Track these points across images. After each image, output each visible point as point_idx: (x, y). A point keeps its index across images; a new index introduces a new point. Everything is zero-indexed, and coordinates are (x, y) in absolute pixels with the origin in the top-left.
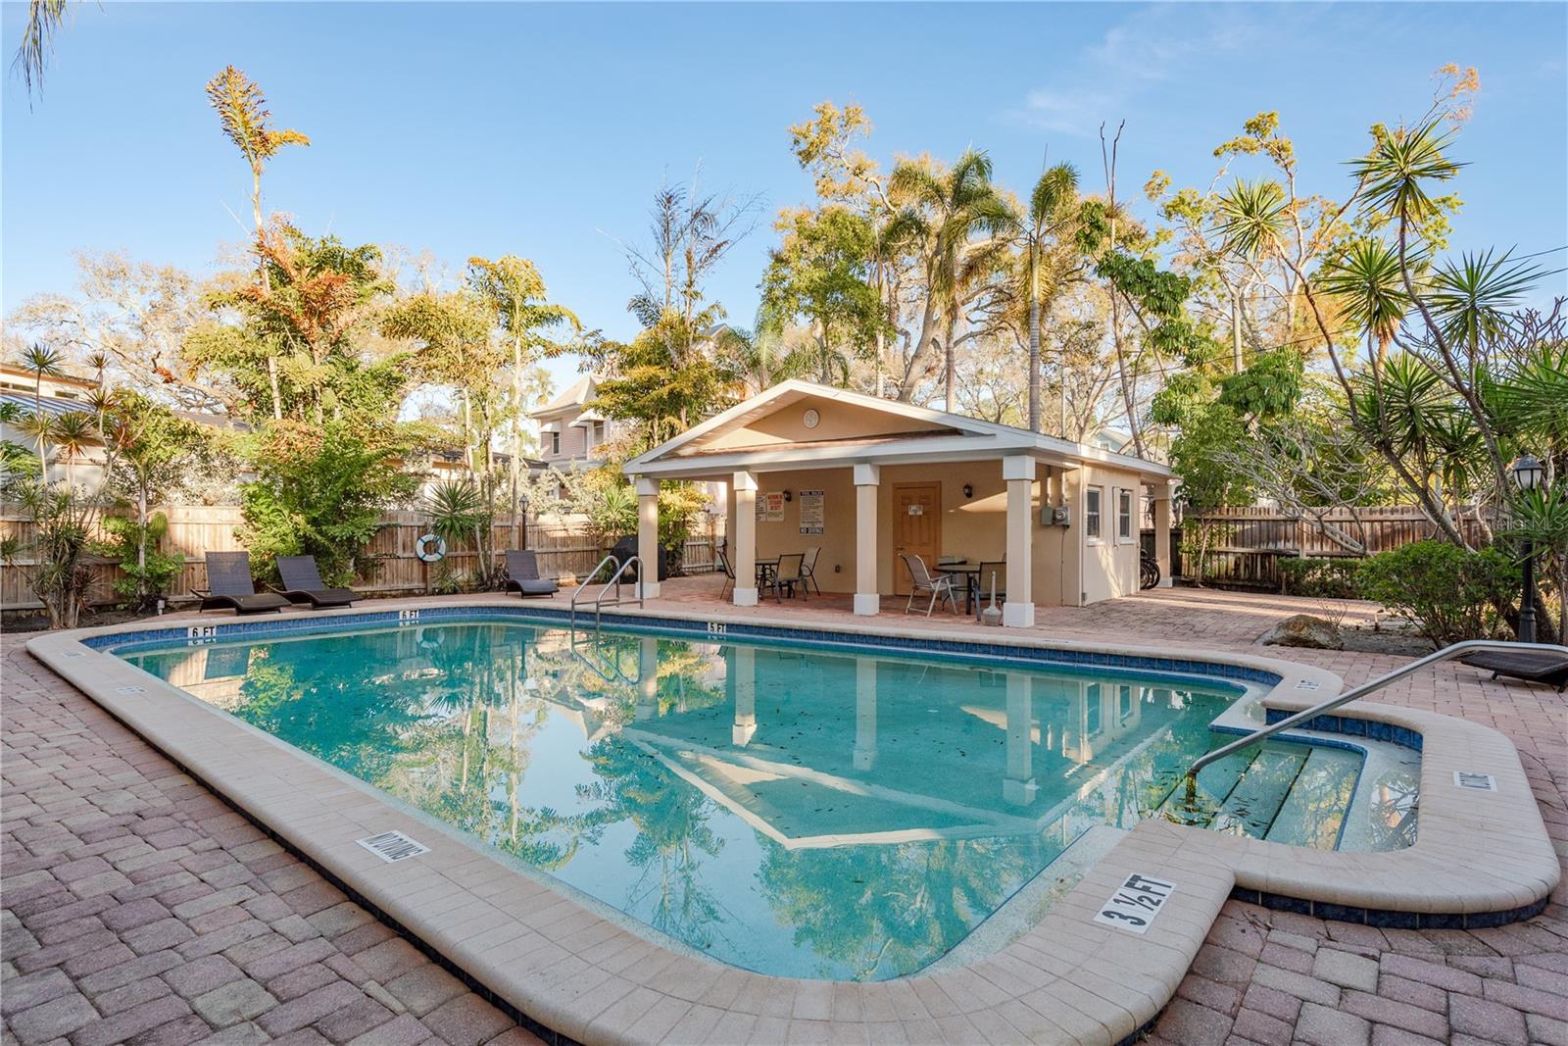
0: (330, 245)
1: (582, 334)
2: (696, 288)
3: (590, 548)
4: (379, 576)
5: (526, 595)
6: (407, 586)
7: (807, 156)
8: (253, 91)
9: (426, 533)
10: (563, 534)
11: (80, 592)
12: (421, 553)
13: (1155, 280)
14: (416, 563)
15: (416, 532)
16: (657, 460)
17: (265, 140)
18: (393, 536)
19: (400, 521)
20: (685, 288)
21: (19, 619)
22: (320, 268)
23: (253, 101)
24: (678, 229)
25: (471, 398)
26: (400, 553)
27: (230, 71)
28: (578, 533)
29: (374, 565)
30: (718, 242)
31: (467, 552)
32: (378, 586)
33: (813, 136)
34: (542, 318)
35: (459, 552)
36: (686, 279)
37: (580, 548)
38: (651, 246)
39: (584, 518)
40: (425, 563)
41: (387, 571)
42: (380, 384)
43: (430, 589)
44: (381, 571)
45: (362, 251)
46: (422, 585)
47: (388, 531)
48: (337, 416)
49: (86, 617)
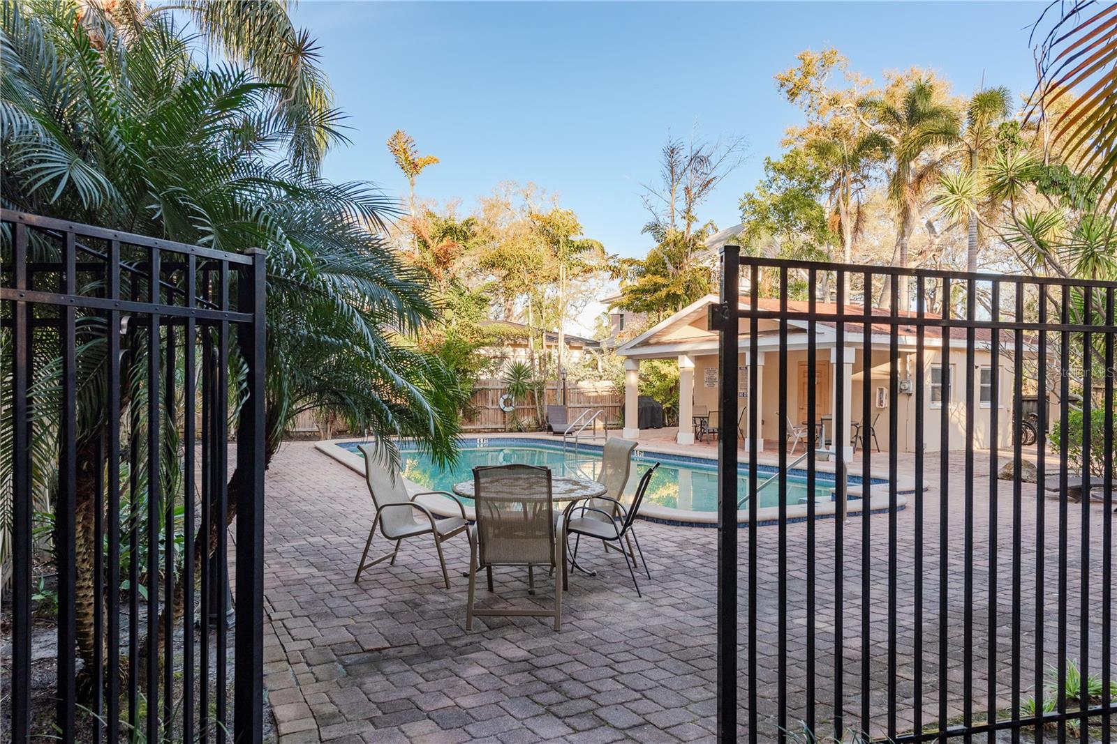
0: (450, 223)
1: (606, 257)
2: (693, 214)
3: (614, 404)
4: (478, 420)
5: (556, 433)
6: (494, 427)
7: (793, 94)
8: (409, 141)
9: (505, 393)
10: (595, 394)
11: (332, 423)
12: (502, 406)
13: (1070, 183)
14: (499, 412)
15: (499, 393)
16: (634, 347)
17: (416, 166)
18: (486, 395)
19: (490, 386)
20: (684, 214)
21: (306, 436)
22: (444, 236)
23: (410, 145)
24: (679, 172)
25: (534, 306)
26: (490, 406)
27: (398, 132)
28: (605, 393)
29: (475, 413)
30: (711, 177)
31: (531, 406)
32: (477, 426)
33: (796, 79)
34: (579, 249)
35: (526, 406)
36: (685, 207)
37: (607, 405)
38: (661, 184)
39: (610, 383)
40: (504, 412)
41: (482, 417)
42: (476, 303)
43: (508, 429)
44: (479, 417)
45: (467, 223)
46: (503, 426)
47: (483, 392)
48: (454, 323)
49: (334, 436)
